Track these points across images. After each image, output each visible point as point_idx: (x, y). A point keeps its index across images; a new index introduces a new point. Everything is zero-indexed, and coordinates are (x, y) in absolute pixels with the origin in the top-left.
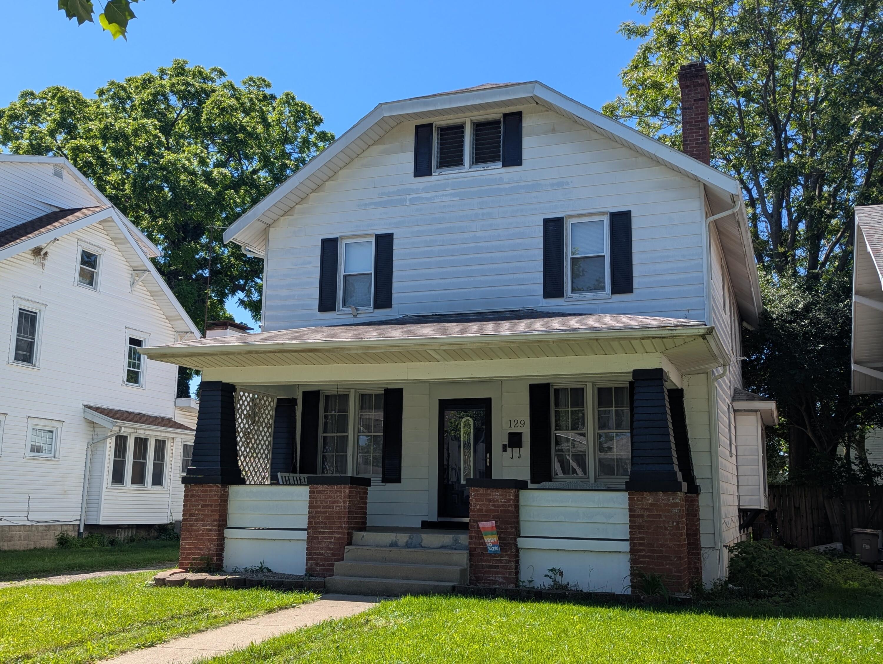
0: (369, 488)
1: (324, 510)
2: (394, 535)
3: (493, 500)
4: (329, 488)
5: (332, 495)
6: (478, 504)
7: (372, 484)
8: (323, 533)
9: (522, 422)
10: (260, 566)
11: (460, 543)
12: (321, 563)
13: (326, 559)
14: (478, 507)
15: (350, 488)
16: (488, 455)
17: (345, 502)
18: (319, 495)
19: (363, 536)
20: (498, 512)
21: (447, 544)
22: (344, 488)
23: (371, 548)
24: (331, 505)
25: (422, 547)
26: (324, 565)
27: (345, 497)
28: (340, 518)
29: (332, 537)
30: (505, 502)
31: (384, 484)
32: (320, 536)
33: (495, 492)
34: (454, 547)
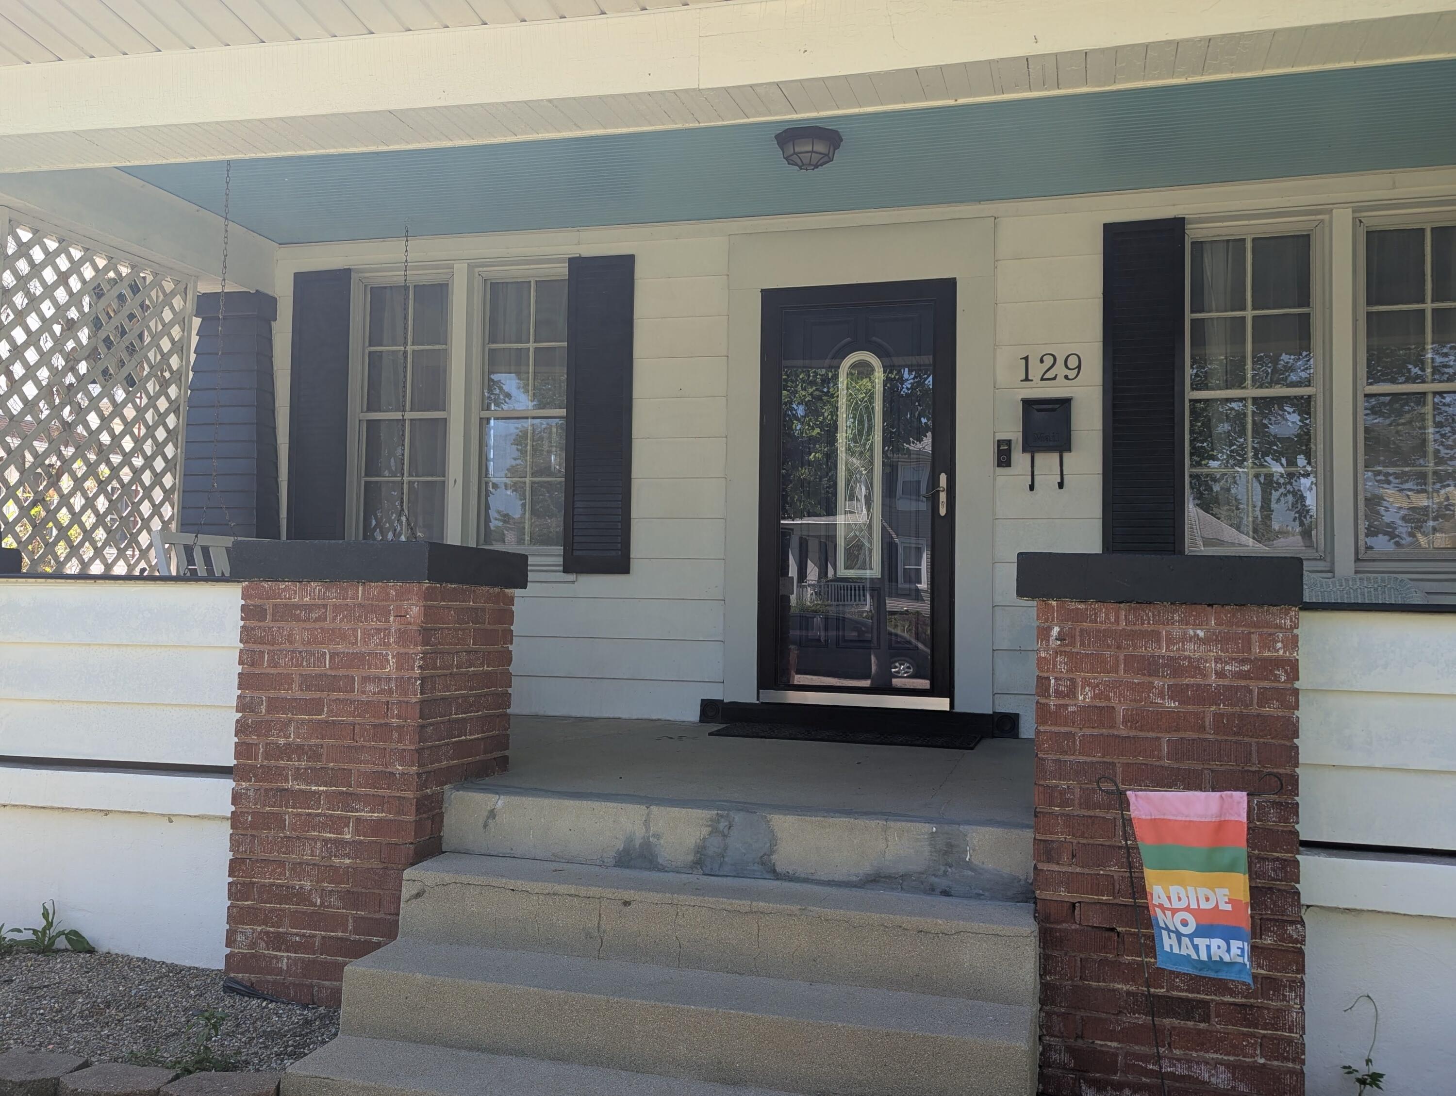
0: (518, 592)
1: (308, 695)
2: (639, 810)
3: (1175, 667)
4: (334, 596)
5: (345, 626)
6: (1086, 683)
7: (531, 576)
8: (308, 798)
9: (1073, 362)
10: (40, 924)
11: (969, 866)
12: (296, 933)
13: (316, 920)
14: (1085, 696)
15: (428, 596)
16: (943, 478)
17: (403, 660)
18: (287, 626)
19: (492, 814)
20: (1202, 728)
21: (901, 869)
22: (400, 596)
23: (529, 886)
24: (342, 672)
25: (777, 875)
26: (306, 946)
27: (403, 637)
28: (382, 731)
29: (346, 821)
30: (1240, 675)
31: (571, 577)
32: (289, 813)
33: (1184, 622)
34: (943, 883)
